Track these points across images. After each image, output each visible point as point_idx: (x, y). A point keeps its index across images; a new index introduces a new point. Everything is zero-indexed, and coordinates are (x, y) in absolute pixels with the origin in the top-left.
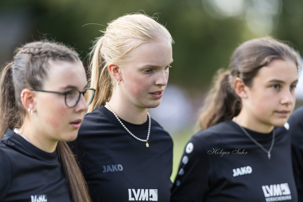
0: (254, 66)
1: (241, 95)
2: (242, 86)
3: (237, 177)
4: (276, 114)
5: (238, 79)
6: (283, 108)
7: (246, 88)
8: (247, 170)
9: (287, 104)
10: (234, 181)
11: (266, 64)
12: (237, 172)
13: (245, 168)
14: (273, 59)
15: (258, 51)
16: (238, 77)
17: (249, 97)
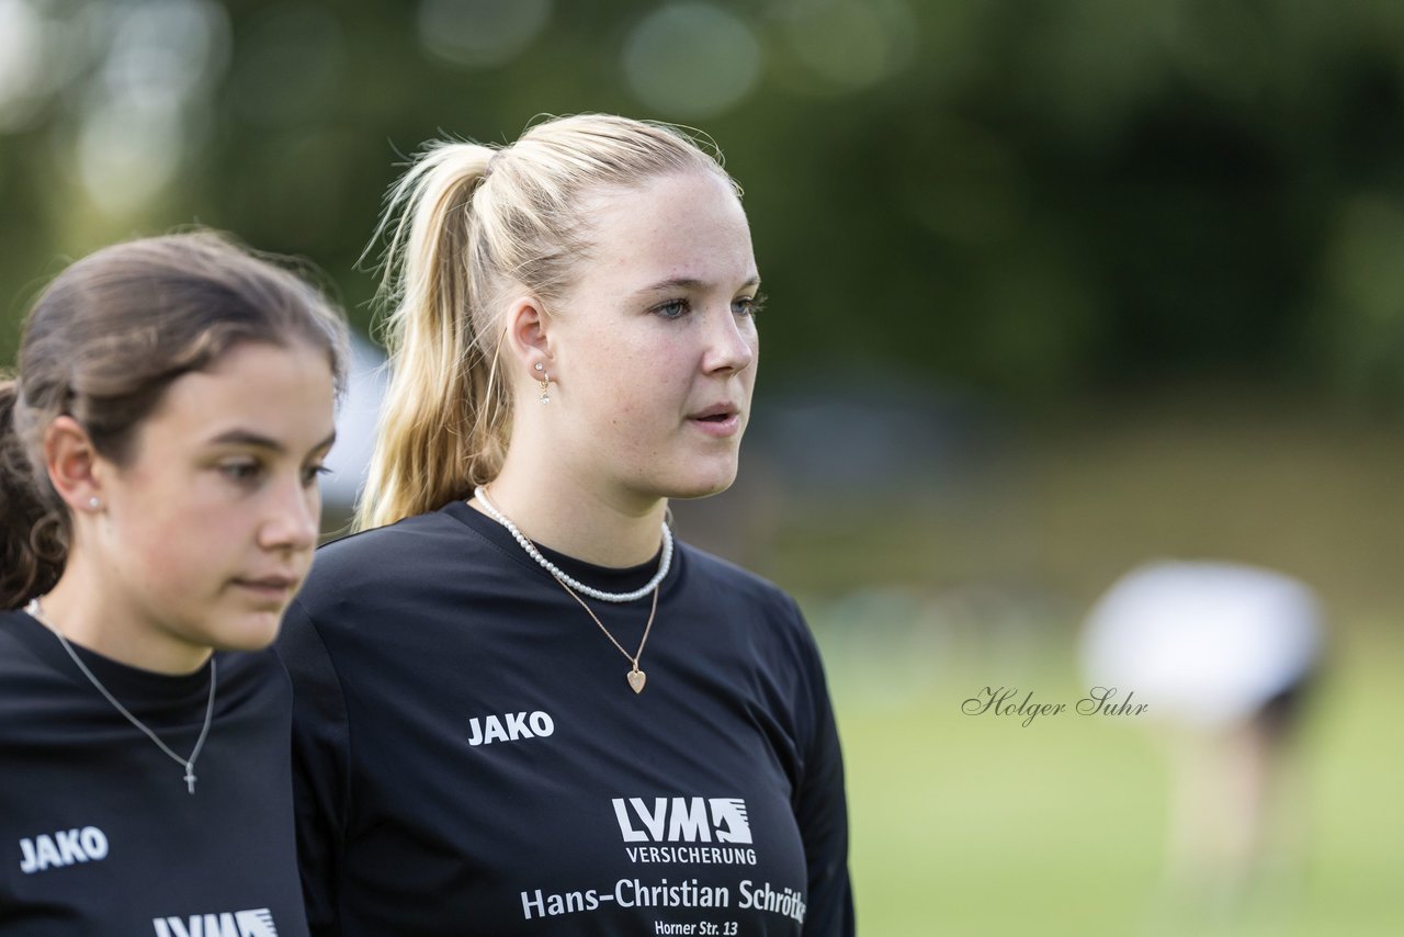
0: (145, 370)
1: (77, 496)
2: (82, 457)
3: (38, 873)
4: (239, 593)
5: (63, 422)
6: (269, 566)
7: (100, 468)
8: (86, 844)
9: (287, 548)
10: (22, 894)
11: (202, 364)
12: (39, 854)
13: (74, 834)
14: (233, 341)
15: (163, 300)
16: (66, 413)
17: (114, 507)
